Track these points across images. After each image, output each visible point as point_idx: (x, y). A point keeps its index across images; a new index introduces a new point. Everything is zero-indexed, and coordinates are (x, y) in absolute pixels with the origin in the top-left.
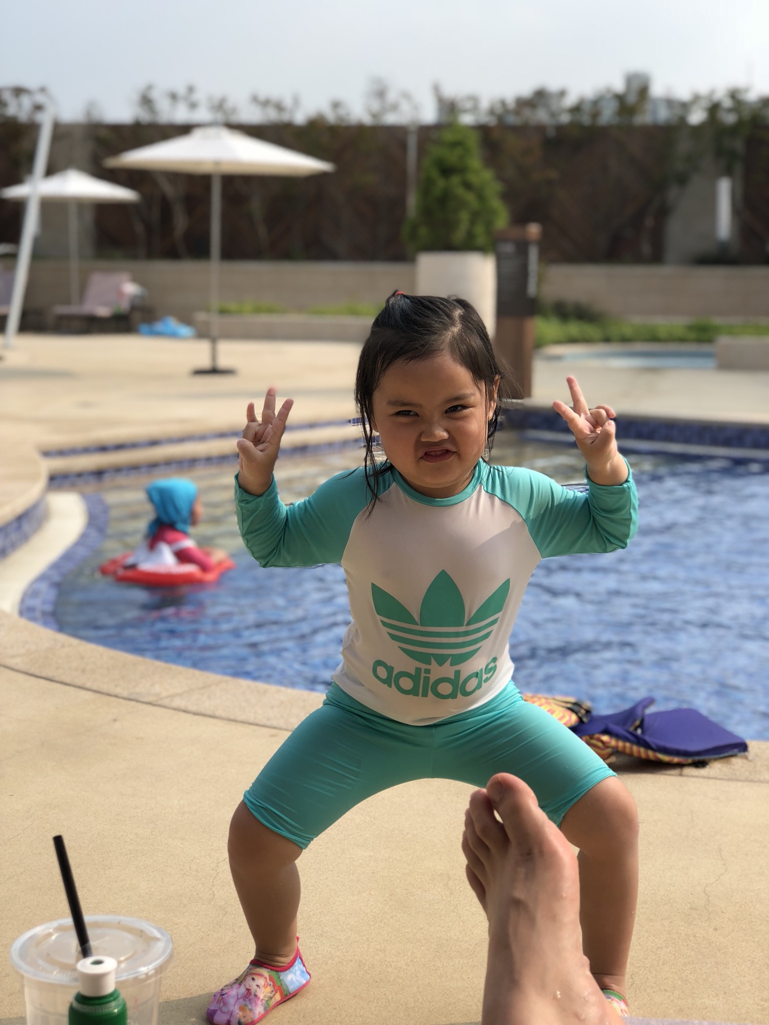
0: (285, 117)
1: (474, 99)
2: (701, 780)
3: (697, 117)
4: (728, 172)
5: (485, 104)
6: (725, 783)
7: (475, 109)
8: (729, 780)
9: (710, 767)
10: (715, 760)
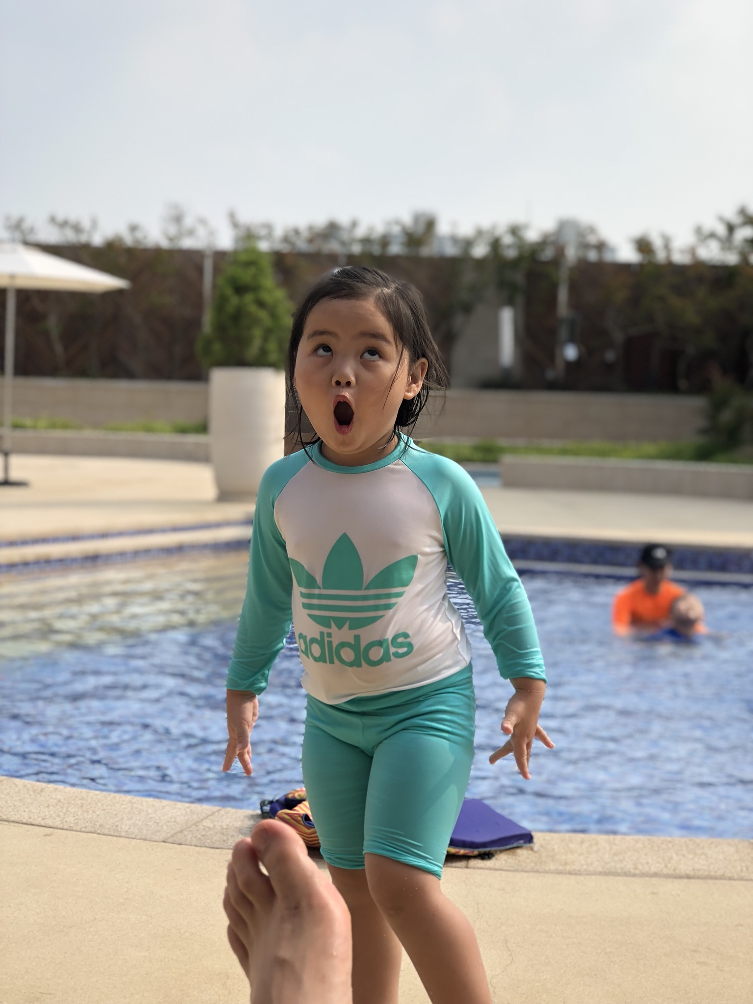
0: (83, 238)
1: (269, 227)
2: (487, 871)
3: (480, 251)
4: (510, 302)
5: (279, 232)
6: (511, 874)
7: (269, 236)
8: (515, 871)
9: (497, 859)
10: (501, 851)
